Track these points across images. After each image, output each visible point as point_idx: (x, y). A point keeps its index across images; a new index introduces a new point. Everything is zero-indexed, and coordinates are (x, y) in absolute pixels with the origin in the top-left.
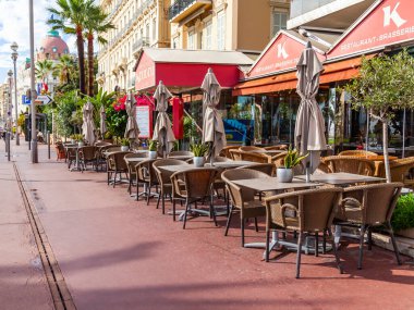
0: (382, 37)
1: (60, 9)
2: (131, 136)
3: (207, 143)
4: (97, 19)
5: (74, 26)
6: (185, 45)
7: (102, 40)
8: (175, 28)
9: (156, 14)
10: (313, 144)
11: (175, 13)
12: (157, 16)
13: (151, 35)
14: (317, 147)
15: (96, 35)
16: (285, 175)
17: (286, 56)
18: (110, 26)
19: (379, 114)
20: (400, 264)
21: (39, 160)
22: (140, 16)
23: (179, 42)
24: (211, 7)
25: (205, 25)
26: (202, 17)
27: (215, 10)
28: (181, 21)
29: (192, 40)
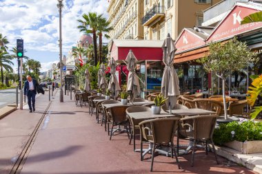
0: (233, 31)
1: (84, 20)
2: (103, 87)
3: (129, 91)
4: (104, 25)
5: (91, 29)
6: (151, 38)
7: (107, 37)
8: (146, 29)
9: (137, 22)
10: (171, 93)
11: (146, 20)
12: (137, 23)
13: (134, 33)
14: (173, 94)
15: (104, 33)
16: (155, 110)
17: (187, 42)
18: (111, 29)
19: (220, 75)
20: (218, 164)
21: (64, 100)
22: (129, 23)
23: (148, 36)
24: (164, 17)
25: (161, 27)
26: (159, 22)
27: (166, 19)
28: (149, 25)
29: (155, 35)
